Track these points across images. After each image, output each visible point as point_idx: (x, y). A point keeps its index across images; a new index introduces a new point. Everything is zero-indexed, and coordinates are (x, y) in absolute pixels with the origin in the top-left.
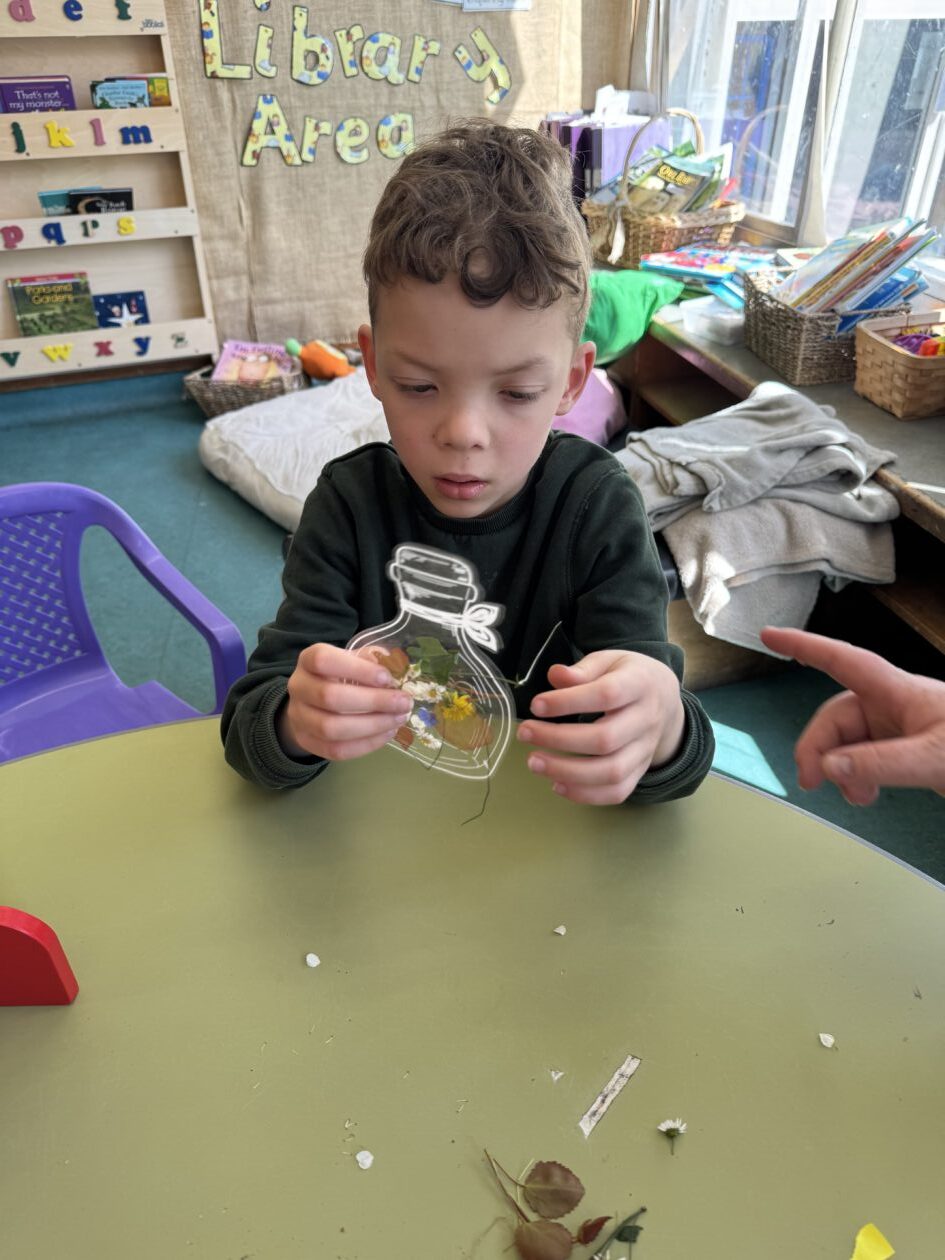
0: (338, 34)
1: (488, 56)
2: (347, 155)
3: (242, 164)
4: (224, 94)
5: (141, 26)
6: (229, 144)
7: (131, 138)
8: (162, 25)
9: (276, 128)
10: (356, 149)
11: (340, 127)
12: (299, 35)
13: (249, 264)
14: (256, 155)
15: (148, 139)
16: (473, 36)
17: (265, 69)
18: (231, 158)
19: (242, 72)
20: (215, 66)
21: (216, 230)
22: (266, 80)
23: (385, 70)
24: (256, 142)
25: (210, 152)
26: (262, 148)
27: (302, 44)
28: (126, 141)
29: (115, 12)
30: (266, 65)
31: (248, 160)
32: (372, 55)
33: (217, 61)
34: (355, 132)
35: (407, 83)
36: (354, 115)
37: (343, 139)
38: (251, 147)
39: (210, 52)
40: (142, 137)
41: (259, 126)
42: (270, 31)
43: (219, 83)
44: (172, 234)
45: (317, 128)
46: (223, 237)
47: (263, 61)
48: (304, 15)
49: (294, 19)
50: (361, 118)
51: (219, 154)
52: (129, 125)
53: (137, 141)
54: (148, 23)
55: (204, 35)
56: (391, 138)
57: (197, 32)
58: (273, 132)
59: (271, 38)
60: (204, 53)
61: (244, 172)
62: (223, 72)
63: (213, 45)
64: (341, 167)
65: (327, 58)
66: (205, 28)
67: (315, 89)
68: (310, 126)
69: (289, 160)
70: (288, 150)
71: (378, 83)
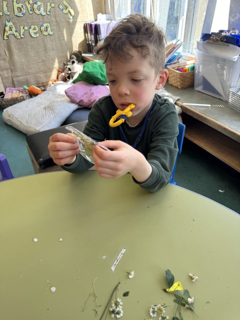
0: (26, 2)
1: (68, 7)
3: (4, 39)
10: (35, 33)
11: (30, 28)
14: (7, 36)
16: (63, 2)
17: (7, 13)
22: (7, 16)
27: (16, 5)
30: (7, 11)
31: (5, 38)
34: (35, 29)
35: (47, 15)
36: (34, 24)
37: (31, 31)
38: (6, 34)
41: (7, 28)
45: (24, 28)
46: (2, 60)
50: (36, 25)
56: (45, 30)
58: (11, 30)
59: (7, 4)
61: (5, 41)
64: (32, 39)
65: (24, 9)
67: (21, 18)
68: (22, 28)
69: (17, 37)
70: (16, 35)
71: (39, 15)
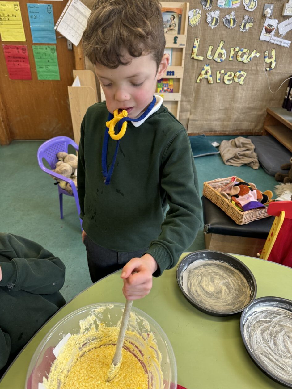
1: (273, 57)
2: (226, 82)
3: (196, 82)
4: (196, 64)
8: (184, 45)
9: (208, 73)
11: (226, 74)
12: (219, 48)
13: (191, 109)
15: (173, 75)
16: (272, 50)
17: (209, 57)
18: (193, 81)
19: (201, 58)
20: (194, 56)
21: (184, 99)
22: (208, 60)
23: (243, 59)
25: (188, 78)
26: (203, 78)
29: (173, 41)
32: (240, 55)
34: (230, 76)
36: (231, 71)
37: (226, 77)
38: (200, 78)
39: (194, 52)
41: (203, 72)
42: (213, 47)
43: (195, 61)
44: (173, 100)
48: (223, 43)
49: (220, 43)
52: (169, 71)
53: (170, 75)
54: (181, 45)
56: (238, 77)
57: (192, 46)
64: (224, 85)
67: (219, 64)
68: (218, 73)
69: (210, 82)
70: (210, 79)
71: (240, 63)
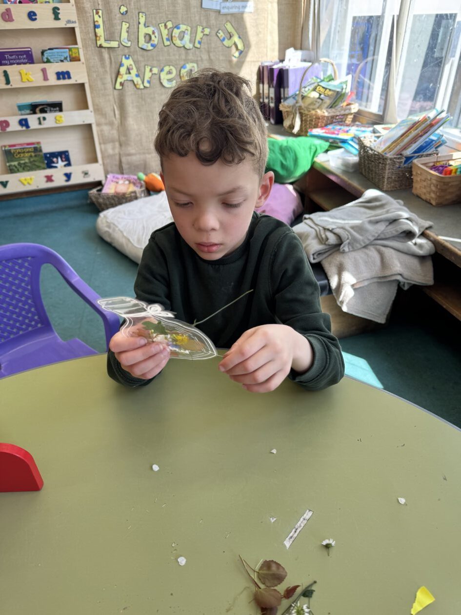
0: (160, 25)
1: (233, 35)
2: (165, 83)
3: (115, 88)
4: (106, 55)
5: (65, 23)
6: (108, 79)
7: (61, 77)
8: (75, 22)
9: (131, 71)
10: (170, 80)
11: (162, 70)
12: (141, 26)
13: (119, 137)
14: (122, 84)
15: (69, 77)
16: (225, 25)
17: (125, 43)
18: (109, 86)
19: (114, 44)
20: (101, 41)
21: (103, 120)
22: (126, 48)
23: (183, 42)
24: (122, 78)
25: (99, 83)
26: (125, 81)
27: (143, 30)
28: (59, 78)
29: (53, 16)
30: (126, 41)
31: (118, 86)
32: (177, 35)
33: (102, 39)
34: (169, 72)
35: (194, 48)
36: (169, 64)
37: (163, 76)
38: (119, 80)
39: (99, 35)
40: (66, 76)
41: (123, 70)
42: (128, 24)
43: (103, 50)
44: (82, 123)
45: (151, 70)
46: (106, 124)
47: (124, 39)
48: (144, 16)
49: (139, 19)
50: (172, 66)
51: (104, 84)
52: (60, 71)
53: (64, 78)
54: (69, 22)
55: (96, 27)
56: (187, 75)
57: (92, 25)
58: (130, 73)
59: (128, 28)
60: (96, 35)
61: (116, 92)
62: (105, 45)
63: (100, 31)
64: (163, 89)
65: (155, 37)
66: (96, 23)
67: (150, 52)
68: (148, 69)
69: (138, 86)
70: (137, 82)
71: (179, 48)
